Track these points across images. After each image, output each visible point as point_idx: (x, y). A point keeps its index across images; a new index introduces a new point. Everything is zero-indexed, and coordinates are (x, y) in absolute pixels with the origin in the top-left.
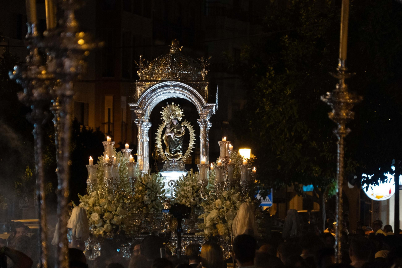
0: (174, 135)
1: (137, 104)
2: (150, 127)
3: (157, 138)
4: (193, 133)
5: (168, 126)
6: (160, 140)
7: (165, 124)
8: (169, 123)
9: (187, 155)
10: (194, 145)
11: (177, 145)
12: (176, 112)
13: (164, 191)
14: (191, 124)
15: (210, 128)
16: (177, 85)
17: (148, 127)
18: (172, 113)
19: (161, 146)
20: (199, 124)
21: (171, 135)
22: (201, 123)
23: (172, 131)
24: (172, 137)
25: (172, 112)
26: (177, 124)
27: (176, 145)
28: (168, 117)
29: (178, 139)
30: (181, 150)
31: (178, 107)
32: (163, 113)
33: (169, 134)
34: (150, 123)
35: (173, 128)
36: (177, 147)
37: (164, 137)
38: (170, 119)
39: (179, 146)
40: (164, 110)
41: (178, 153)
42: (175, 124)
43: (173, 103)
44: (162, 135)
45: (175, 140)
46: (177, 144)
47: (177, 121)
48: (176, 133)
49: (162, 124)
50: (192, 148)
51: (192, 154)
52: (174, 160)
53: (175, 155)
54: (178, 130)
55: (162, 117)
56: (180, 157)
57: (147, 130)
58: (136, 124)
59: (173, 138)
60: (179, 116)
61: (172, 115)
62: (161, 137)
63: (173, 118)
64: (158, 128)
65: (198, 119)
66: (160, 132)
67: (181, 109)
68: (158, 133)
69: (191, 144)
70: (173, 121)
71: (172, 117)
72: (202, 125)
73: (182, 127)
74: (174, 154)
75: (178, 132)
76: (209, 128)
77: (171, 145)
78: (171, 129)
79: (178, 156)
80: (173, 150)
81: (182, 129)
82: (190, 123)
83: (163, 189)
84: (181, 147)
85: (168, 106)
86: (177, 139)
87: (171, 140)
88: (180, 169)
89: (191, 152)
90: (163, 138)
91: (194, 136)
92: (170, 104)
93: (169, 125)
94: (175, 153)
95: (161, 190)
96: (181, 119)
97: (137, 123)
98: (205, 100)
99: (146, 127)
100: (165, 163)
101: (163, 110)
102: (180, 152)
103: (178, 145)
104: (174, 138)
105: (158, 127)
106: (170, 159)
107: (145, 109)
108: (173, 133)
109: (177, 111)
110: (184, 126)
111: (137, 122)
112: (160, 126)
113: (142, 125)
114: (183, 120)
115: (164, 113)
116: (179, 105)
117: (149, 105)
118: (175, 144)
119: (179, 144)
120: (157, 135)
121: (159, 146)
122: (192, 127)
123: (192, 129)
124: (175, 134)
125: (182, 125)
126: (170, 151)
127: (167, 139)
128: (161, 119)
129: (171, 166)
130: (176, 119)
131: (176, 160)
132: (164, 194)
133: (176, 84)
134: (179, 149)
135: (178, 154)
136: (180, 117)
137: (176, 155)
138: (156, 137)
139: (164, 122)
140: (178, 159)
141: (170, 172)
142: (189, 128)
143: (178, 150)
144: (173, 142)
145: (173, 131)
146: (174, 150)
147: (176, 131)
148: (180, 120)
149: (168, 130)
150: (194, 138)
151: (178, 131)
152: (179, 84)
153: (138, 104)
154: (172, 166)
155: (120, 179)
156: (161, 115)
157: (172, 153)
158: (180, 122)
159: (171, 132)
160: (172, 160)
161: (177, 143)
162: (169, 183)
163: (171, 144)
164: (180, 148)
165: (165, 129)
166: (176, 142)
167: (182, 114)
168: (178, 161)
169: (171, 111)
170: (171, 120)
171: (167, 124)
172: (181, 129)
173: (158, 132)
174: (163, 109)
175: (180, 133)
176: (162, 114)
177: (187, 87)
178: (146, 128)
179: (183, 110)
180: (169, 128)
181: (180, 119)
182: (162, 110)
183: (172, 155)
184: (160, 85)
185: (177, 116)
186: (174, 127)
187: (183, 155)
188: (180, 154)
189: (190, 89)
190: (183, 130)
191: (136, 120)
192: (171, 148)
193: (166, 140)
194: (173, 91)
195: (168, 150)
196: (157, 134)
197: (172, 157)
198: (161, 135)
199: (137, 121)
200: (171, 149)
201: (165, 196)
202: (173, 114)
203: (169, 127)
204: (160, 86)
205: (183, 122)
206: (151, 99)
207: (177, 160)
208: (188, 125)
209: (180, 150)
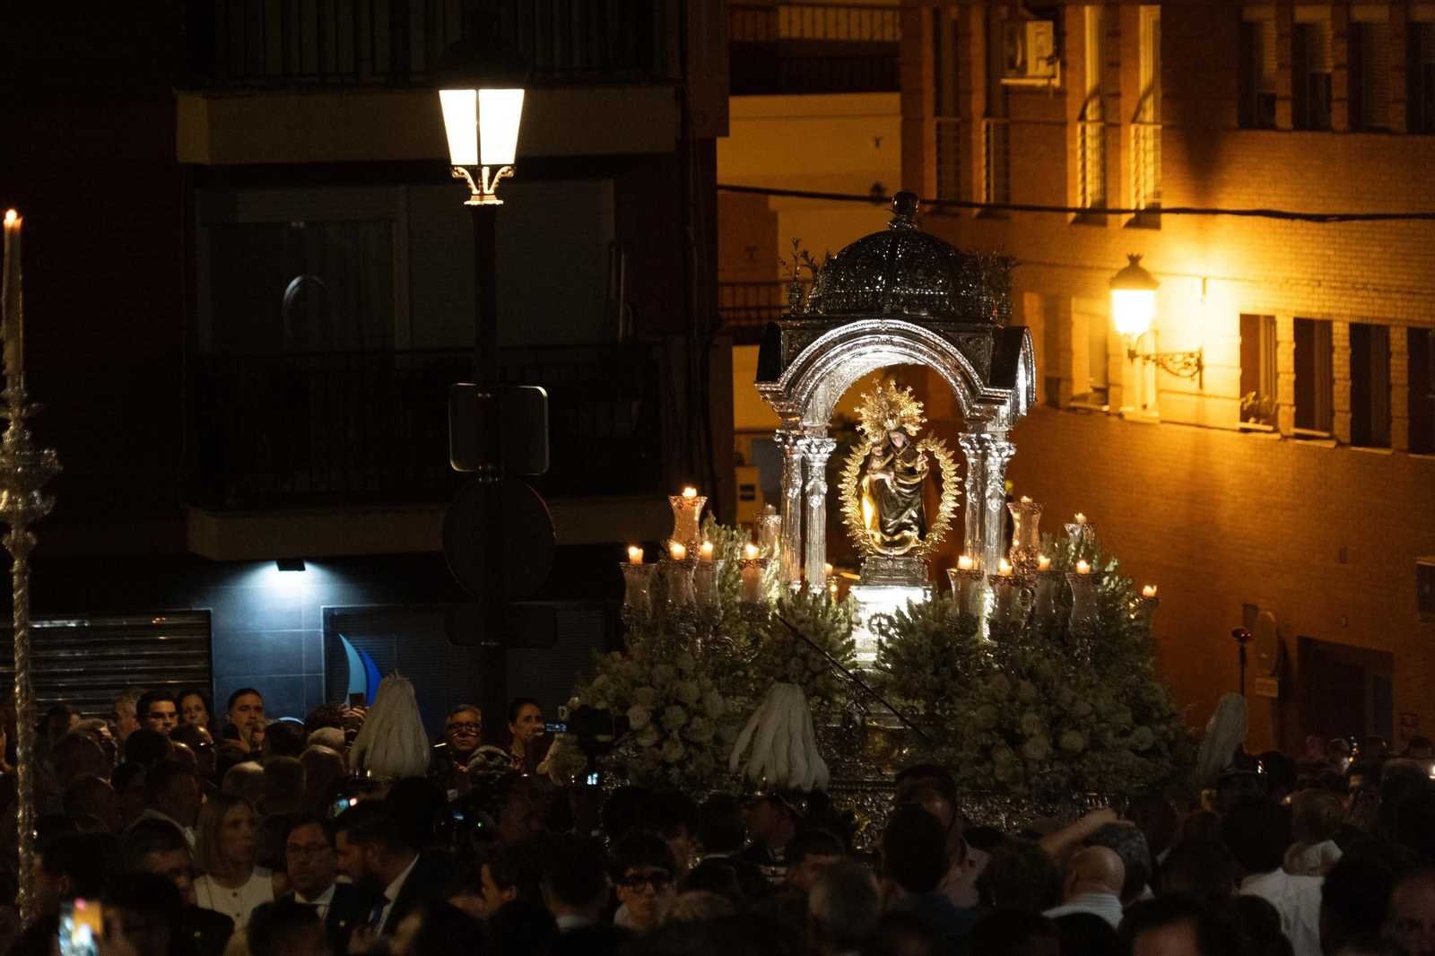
0: (895, 480)
1: (779, 385)
2: (829, 453)
3: (845, 485)
4: (952, 473)
5: (878, 451)
7: (868, 444)
8: (881, 443)
10: (954, 511)
11: (902, 507)
12: (901, 409)
13: (851, 645)
14: (947, 447)
15: (1008, 459)
16: (899, 329)
17: (826, 453)
18: (889, 410)
20: (963, 447)
21: (884, 479)
22: (969, 446)
23: (888, 465)
24: (888, 483)
25: (891, 408)
26: (904, 444)
27: (899, 506)
28: (879, 426)
29: (908, 491)
30: (916, 522)
31: (906, 393)
32: (863, 411)
33: (880, 476)
34: (831, 440)
35: (892, 456)
36: (902, 513)
37: (865, 482)
38: (884, 428)
39: (910, 510)
40: (866, 402)
41: (907, 533)
42: (899, 444)
43: (893, 383)
44: (860, 477)
45: (899, 493)
46: (904, 505)
47: (903, 437)
48: (901, 473)
49: (860, 446)
50: (949, 518)
51: (948, 534)
52: (891, 551)
53: (897, 538)
54: (908, 463)
55: (860, 423)
56: (913, 545)
57: (821, 461)
58: (776, 443)
59: (890, 488)
60: (909, 422)
61: (890, 419)
63: (893, 428)
64: (850, 457)
65: (960, 434)
66: (854, 466)
67: (916, 400)
68: (847, 470)
69: (947, 506)
70: (893, 435)
71: (891, 424)
72: (972, 452)
73: (919, 453)
74: (892, 535)
75: (906, 469)
76: (1007, 456)
78: (884, 460)
79: (904, 541)
80: (892, 523)
81: (919, 459)
82: (942, 443)
83: (847, 639)
84: (915, 515)
85: (879, 390)
86: (903, 490)
87: (884, 493)
88: (908, 581)
89: (945, 530)
90: (861, 487)
91: (956, 483)
92: (885, 384)
93: (880, 448)
94: (897, 531)
95: (843, 644)
96: (917, 431)
97: (780, 440)
98: (982, 376)
99: (818, 452)
100: (865, 562)
101: (865, 404)
102: (911, 529)
103: (905, 509)
104: (893, 487)
105: (849, 453)
106: (881, 551)
107: (803, 399)
108: (892, 473)
109: (905, 407)
111: (779, 437)
112: (854, 449)
113: (795, 448)
114: (921, 435)
115: (867, 413)
116: (910, 389)
117: (816, 388)
118: (897, 506)
119: (909, 505)
120: (844, 477)
122: (949, 454)
123: (950, 461)
124: (898, 474)
125: (920, 450)
128: (858, 429)
129: (882, 570)
130: (901, 429)
131: (898, 553)
132: (848, 655)
133: (897, 326)
134: (910, 521)
135: (905, 534)
136: (914, 426)
137: (901, 539)
138: (843, 482)
139: (867, 437)
140: (906, 550)
141: (880, 589)
142: (941, 457)
143: (905, 523)
144: (892, 498)
145: (893, 467)
146: (894, 524)
147: (902, 466)
148: (914, 434)
149: (876, 464)
150: (956, 488)
151: (908, 465)
152: (905, 328)
153: (782, 384)
154: (886, 570)
155: (722, 608)
156: (857, 419)
157: (888, 531)
158: (913, 441)
159: (885, 470)
160: (886, 552)
161: (904, 502)
162: (870, 621)
163: (884, 505)
164: (911, 517)
165: (868, 459)
166: (899, 499)
167: (921, 416)
168: (905, 555)
169: (888, 408)
170: (888, 433)
171: (874, 445)
172: (916, 462)
173: (848, 468)
174: (864, 400)
175: (912, 472)
176: (860, 414)
177: (931, 337)
178: (818, 456)
179: (921, 405)
180: (878, 457)
181: (913, 430)
183: (888, 539)
184: (849, 330)
185: (904, 423)
186: (895, 455)
187: (922, 536)
188: (913, 534)
189: (938, 342)
190: (921, 464)
191: (778, 431)
192: (885, 515)
194: (890, 347)
196: (846, 474)
197: (886, 545)
199: (781, 435)
200: (886, 521)
201: (854, 659)
202: (892, 417)
203: (878, 454)
205: (923, 441)
206: (825, 370)
207: (901, 552)
208: (938, 448)
209: (911, 524)
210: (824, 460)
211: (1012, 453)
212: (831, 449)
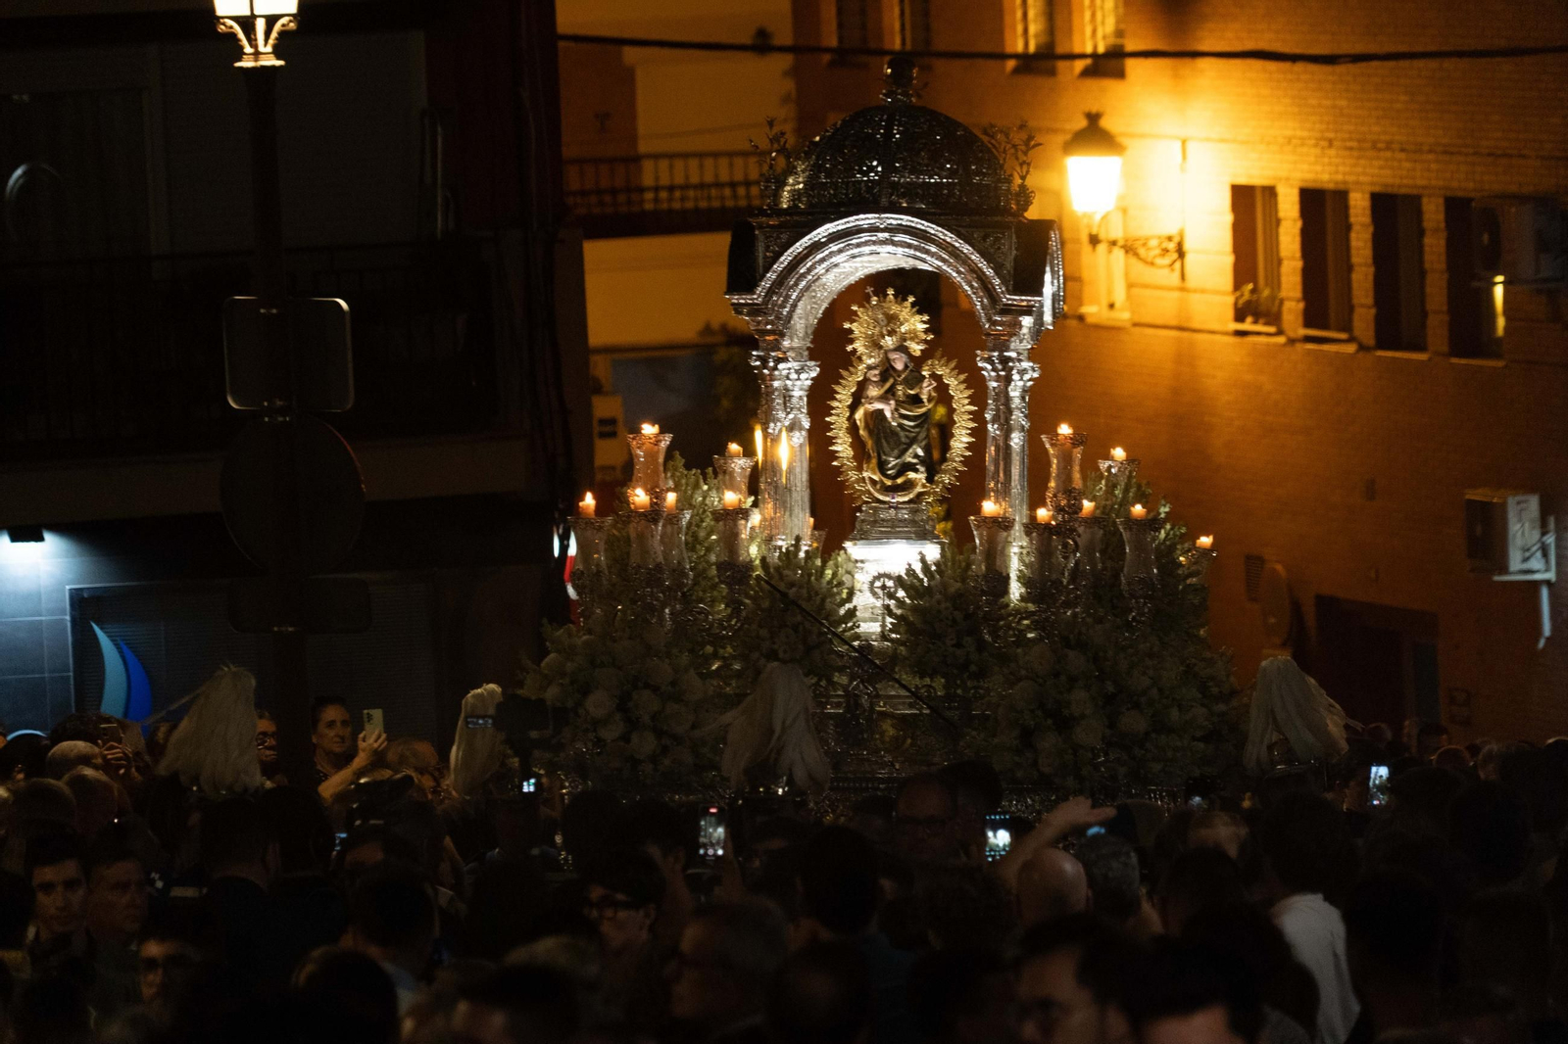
0: (896, 410)
1: (755, 296)
2: (812, 379)
3: (834, 418)
4: (966, 401)
5: (874, 376)
6: (846, 424)
7: (862, 367)
8: (878, 366)
9: (942, 482)
10: (970, 447)
11: (905, 444)
12: (902, 324)
13: (852, 613)
14: (960, 369)
15: (1031, 383)
16: (901, 225)
17: (807, 379)
18: (886, 326)
19: (850, 449)
20: (983, 369)
21: (882, 410)
22: (989, 367)
23: (887, 392)
24: (888, 414)
25: (889, 323)
26: (906, 367)
27: (901, 443)
28: (875, 344)
29: (912, 424)
30: (923, 461)
31: (908, 304)
32: (854, 326)
33: (878, 406)
34: (813, 363)
35: (891, 381)
36: (906, 450)
37: (859, 415)
38: (881, 347)
39: (914, 447)
40: (858, 316)
41: (912, 475)
42: (899, 366)
43: (891, 292)
44: (853, 408)
45: (900, 425)
46: (908, 441)
47: (904, 358)
48: (903, 402)
49: (851, 369)
50: (963, 456)
51: (961, 477)
52: (893, 498)
53: (899, 481)
54: (911, 389)
55: (852, 341)
56: (919, 489)
57: (801, 389)
58: (756, 367)
59: (890, 420)
60: (912, 339)
61: (888, 335)
62: (848, 414)
63: (892, 347)
64: (840, 384)
65: (979, 352)
66: (844, 395)
67: (920, 312)
68: (836, 399)
69: (960, 441)
70: (893, 356)
71: (889, 342)
72: (993, 374)
73: (924, 377)
74: (894, 478)
75: (909, 396)
76: (1030, 380)
77: (885, 444)
78: (882, 386)
79: (909, 485)
80: (894, 463)
81: (925, 385)
82: (953, 364)
83: (847, 606)
84: (920, 452)
85: (874, 300)
86: (906, 422)
87: (883, 427)
88: (915, 533)
89: (958, 471)
90: (855, 420)
91: (970, 413)
92: (881, 293)
93: (877, 372)
94: (900, 473)
95: (842, 611)
96: (921, 350)
97: (758, 363)
98: (1004, 282)
99: (799, 379)
100: (861, 511)
101: (857, 318)
102: (916, 471)
103: (909, 445)
104: (893, 419)
105: (837, 379)
106: (881, 497)
107: (785, 313)
108: (892, 402)
109: (907, 321)
110: (934, 376)
111: (756, 360)
112: (844, 373)
113: (776, 373)
114: (926, 355)
115: (860, 329)
116: (911, 299)
117: (799, 299)
118: (899, 443)
119: (912, 441)
120: (833, 408)
121: (843, 447)
122: (962, 377)
123: (962, 386)
124: (899, 404)
125: (925, 373)
126: (882, 467)
127: (869, 421)
128: (849, 348)
129: (883, 520)
130: (902, 348)
131: (901, 499)
132: (849, 625)
133: (899, 222)
134: (915, 461)
135: (909, 477)
136: (918, 343)
137: (905, 483)
138: (831, 415)
139: (860, 359)
140: (911, 496)
141: (881, 544)
142: (952, 381)
143: (909, 462)
144: (893, 433)
145: (894, 395)
146: (896, 464)
147: (904, 394)
148: (918, 354)
149: (873, 391)
150: (970, 419)
151: (912, 392)
152: (909, 224)
153: (759, 296)
154: (888, 521)
155: (692, 569)
156: (847, 337)
157: (889, 472)
158: (917, 362)
159: (883, 398)
160: (887, 499)
161: (907, 437)
162: (872, 583)
163: (883, 441)
164: (916, 456)
165: (862, 386)
166: (902, 434)
167: (926, 331)
168: (910, 502)
169: (885, 322)
170: (886, 352)
171: (870, 368)
172: (921, 388)
173: (838, 396)
174: (855, 313)
175: (916, 400)
176: (851, 331)
177: (940, 235)
178: (798, 383)
179: (926, 318)
180: (875, 382)
181: (916, 348)
182: (852, 317)
183: (889, 483)
184: (840, 228)
185: (905, 340)
186: (895, 380)
187: (930, 479)
188: (919, 476)
189: (949, 240)
190: (926, 390)
191: (754, 353)
192: (885, 455)
193: (867, 426)
194: (890, 248)
195: (874, 461)
196: (835, 404)
197: (887, 490)
198: (849, 407)
199: (759, 358)
200: (886, 460)
201: (857, 630)
202: (891, 333)
203: (875, 379)
204: (838, 231)
205: (930, 362)
206: (810, 277)
207: (906, 499)
208: (948, 371)
209: (916, 464)
210: (806, 387)
211: (1036, 375)
212: (814, 374)
